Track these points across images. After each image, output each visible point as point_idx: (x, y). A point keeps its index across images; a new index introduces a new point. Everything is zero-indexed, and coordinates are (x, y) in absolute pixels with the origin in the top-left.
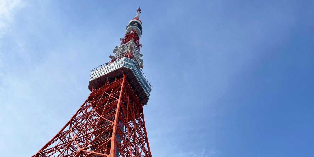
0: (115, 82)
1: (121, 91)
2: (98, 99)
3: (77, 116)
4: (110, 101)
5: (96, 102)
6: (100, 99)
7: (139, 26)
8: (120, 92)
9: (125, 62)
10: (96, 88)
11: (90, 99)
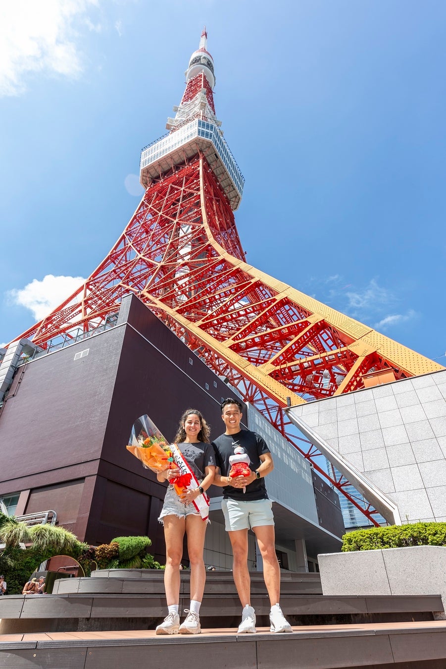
0: (186, 167)
1: (201, 179)
2: (162, 198)
3: (132, 228)
4: (184, 197)
5: (159, 203)
6: (166, 197)
7: (209, 65)
8: (199, 181)
9: (200, 128)
10: (154, 182)
11: (149, 198)
